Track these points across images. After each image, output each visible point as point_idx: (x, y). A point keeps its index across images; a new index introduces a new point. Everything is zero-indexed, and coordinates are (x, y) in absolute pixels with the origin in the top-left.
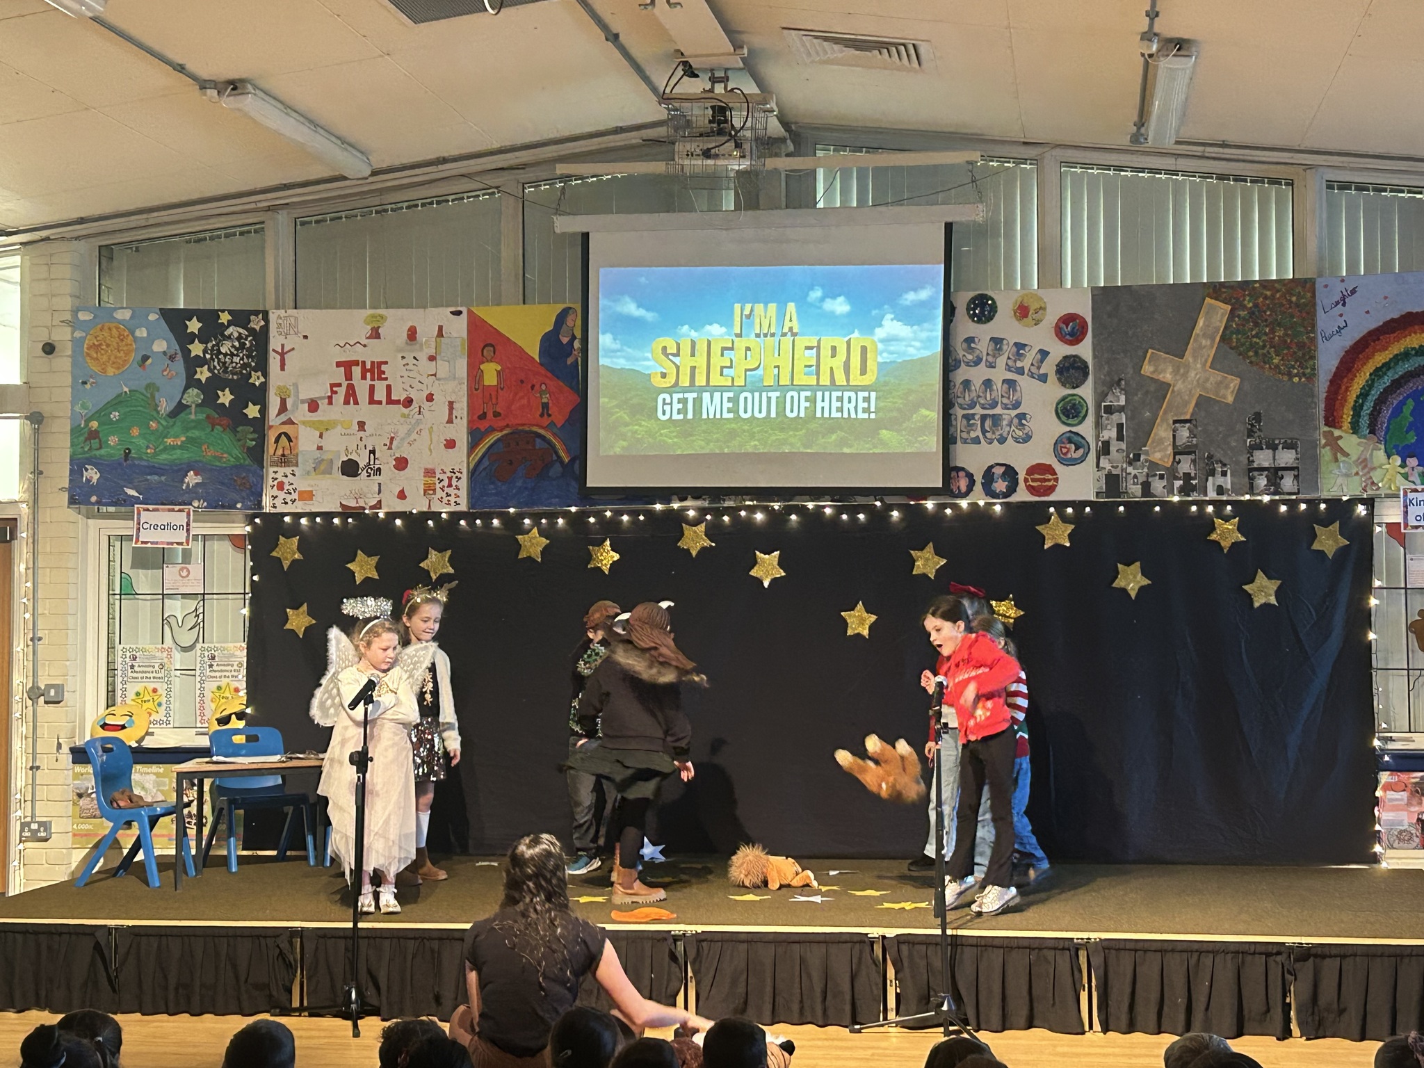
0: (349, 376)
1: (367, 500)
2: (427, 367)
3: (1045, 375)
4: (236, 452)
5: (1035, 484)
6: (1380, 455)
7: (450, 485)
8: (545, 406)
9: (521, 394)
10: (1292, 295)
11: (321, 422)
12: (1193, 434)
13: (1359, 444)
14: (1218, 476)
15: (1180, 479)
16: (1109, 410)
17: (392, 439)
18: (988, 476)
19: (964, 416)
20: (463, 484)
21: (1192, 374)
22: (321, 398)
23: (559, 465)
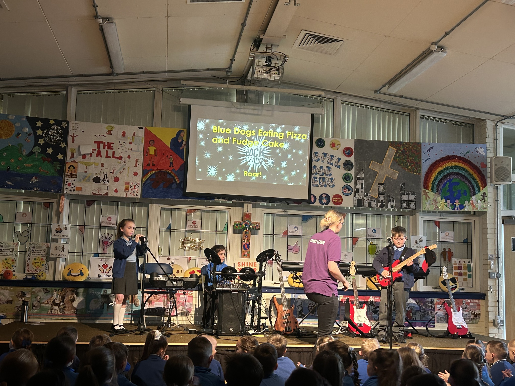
0: (99, 147)
1: (103, 192)
2: (128, 146)
3: (340, 166)
4: (53, 171)
5: (335, 201)
6: (439, 199)
8: (171, 163)
9: (163, 158)
10: (414, 147)
11: (87, 163)
12: (384, 188)
13: (433, 195)
14: (392, 202)
15: (379, 202)
16: (359, 179)
17: (114, 170)
18: (321, 197)
19: (314, 178)
20: (139, 188)
21: (384, 169)
22: (88, 154)
23: (175, 184)
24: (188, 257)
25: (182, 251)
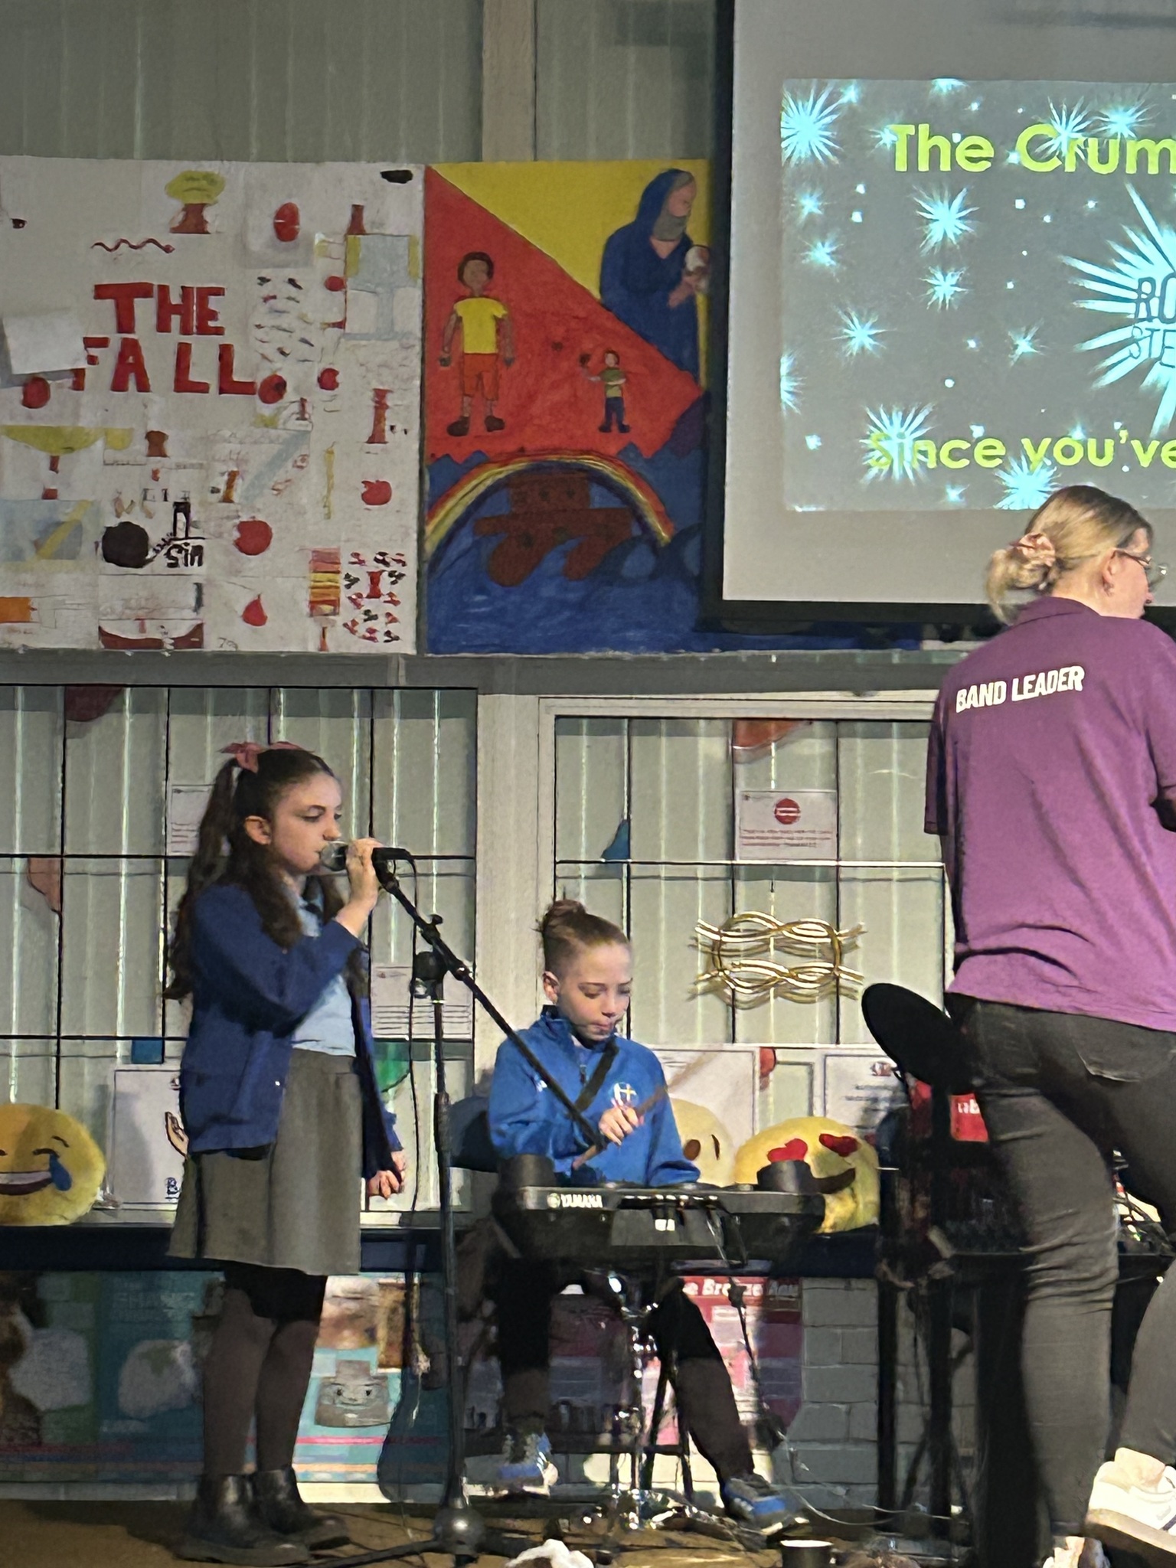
0: (125, 322)
1: (168, 625)
2: (319, 304)
7: (375, 594)
8: (613, 406)
9: (556, 376)
11: (56, 432)
17: (233, 476)
20: (407, 590)
22: (58, 375)
23: (643, 549)
24: (755, 1046)
25: (708, 1011)
